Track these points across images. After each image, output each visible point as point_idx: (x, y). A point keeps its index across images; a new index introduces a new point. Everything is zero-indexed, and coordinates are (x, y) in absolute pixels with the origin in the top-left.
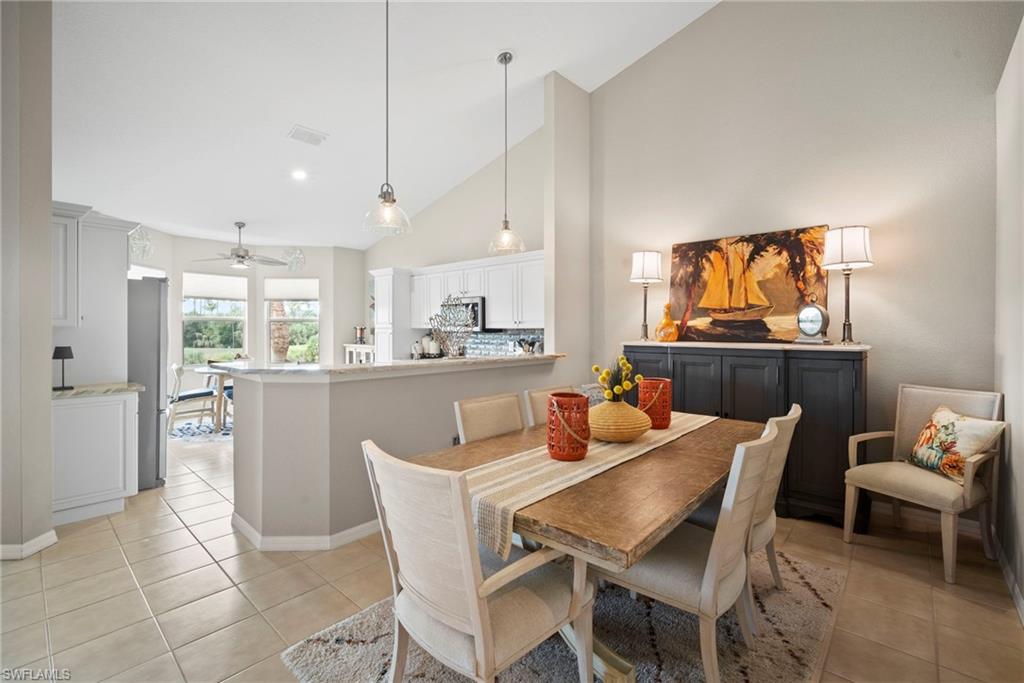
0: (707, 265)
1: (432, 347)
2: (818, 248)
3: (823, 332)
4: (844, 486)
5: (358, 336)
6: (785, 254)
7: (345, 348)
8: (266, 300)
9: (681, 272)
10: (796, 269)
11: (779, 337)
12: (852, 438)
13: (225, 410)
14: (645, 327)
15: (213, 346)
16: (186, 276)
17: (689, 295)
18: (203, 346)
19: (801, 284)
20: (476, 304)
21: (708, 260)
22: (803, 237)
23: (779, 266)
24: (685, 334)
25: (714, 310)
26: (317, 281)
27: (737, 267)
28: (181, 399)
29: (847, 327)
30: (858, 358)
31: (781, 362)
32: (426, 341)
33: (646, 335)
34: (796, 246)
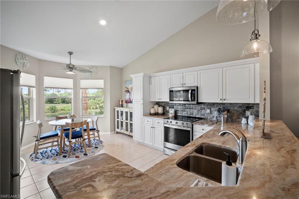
1: (160, 110)
5: (121, 104)
7: (115, 109)
8: (81, 89)
13: (64, 142)
15: (59, 103)
16: (45, 78)
18: (56, 103)
20: (194, 90)
26: (103, 80)
28: (41, 139)
32: (156, 107)
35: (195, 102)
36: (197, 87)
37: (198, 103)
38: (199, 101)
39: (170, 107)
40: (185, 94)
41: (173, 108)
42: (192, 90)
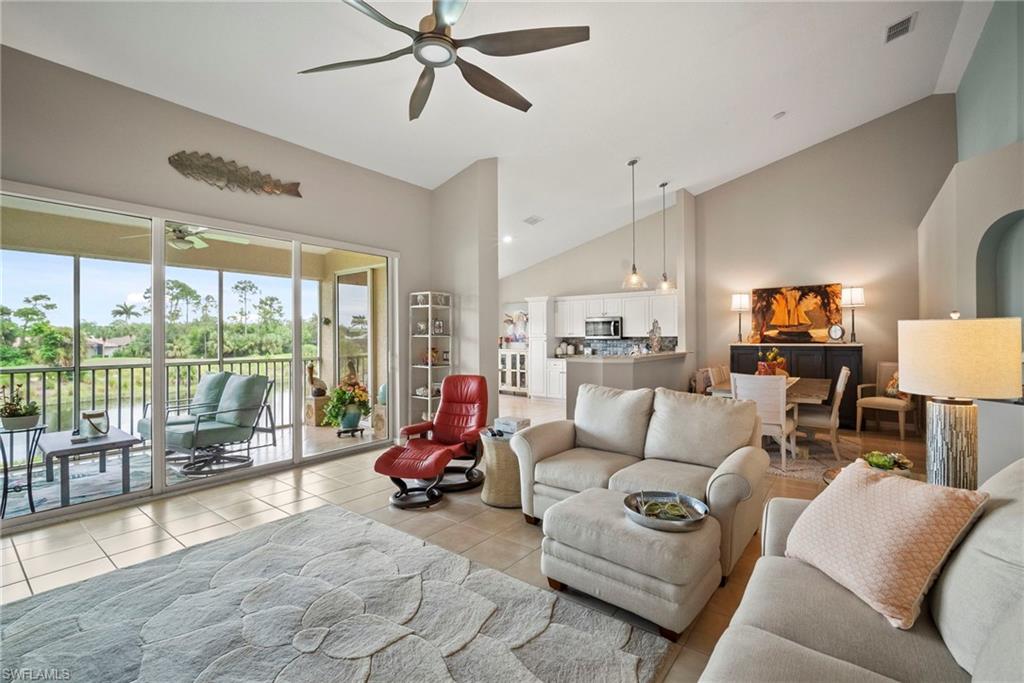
0: (775, 302)
1: (570, 350)
2: (837, 295)
3: (841, 337)
4: (856, 408)
6: (819, 298)
9: (759, 305)
10: (825, 306)
11: (817, 340)
12: (859, 387)
14: (740, 335)
17: (764, 319)
19: (828, 314)
20: (618, 322)
21: (775, 298)
22: (828, 289)
23: (816, 303)
24: (764, 339)
25: (780, 326)
27: (792, 304)
29: (853, 335)
30: (859, 349)
31: (823, 352)
32: (564, 345)
33: (741, 340)
34: (825, 294)
35: (619, 337)
36: (621, 318)
37: (623, 338)
38: (624, 335)
39: (585, 346)
40: (606, 326)
41: (589, 346)
42: (616, 322)
